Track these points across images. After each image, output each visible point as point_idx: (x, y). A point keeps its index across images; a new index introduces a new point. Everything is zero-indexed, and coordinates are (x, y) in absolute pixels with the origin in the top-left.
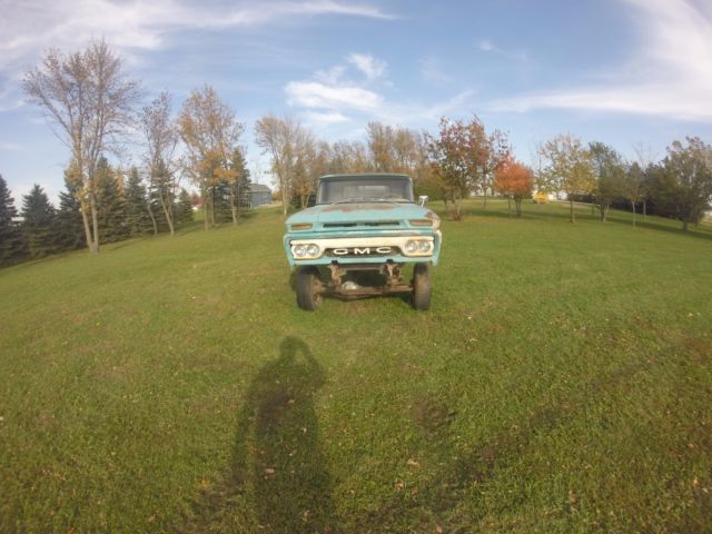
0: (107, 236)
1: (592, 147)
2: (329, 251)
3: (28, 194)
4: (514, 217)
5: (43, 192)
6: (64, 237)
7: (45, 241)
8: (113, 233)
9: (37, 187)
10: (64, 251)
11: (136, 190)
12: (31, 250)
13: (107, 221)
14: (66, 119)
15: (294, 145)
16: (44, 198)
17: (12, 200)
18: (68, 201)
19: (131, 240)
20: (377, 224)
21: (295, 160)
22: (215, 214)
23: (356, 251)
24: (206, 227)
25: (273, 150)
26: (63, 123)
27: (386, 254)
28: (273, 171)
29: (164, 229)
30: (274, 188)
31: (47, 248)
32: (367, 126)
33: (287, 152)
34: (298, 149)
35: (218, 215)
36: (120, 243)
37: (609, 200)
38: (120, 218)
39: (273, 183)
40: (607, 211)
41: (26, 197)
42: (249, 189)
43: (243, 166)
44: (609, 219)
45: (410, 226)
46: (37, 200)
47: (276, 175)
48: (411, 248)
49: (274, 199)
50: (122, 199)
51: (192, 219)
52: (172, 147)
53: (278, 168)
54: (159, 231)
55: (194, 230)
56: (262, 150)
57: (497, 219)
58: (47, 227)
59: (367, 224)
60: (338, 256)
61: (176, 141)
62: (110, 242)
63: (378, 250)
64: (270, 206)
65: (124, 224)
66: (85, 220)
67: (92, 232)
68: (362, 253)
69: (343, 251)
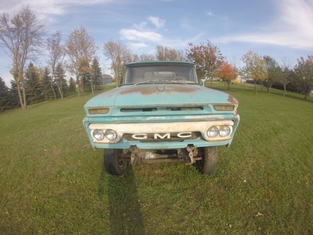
0: (34, 100)
1: (264, 58)
5: (3, 80)
6: (13, 102)
7: (3, 104)
8: (37, 99)
10: (13, 108)
11: (47, 79)
13: (33, 93)
14: (11, 45)
15: (121, 56)
16: (4, 83)
18: (14, 85)
19: (44, 102)
20: (179, 109)
21: (122, 62)
22: (84, 88)
23: (156, 136)
24: (79, 95)
25: (112, 58)
26: (9, 47)
27: (186, 139)
28: (112, 68)
29: (58, 97)
30: (113, 76)
31: (4, 107)
32: (156, 47)
33: (119, 59)
34: (124, 57)
35: (86, 89)
36: (40, 103)
37: (272, 84)
38: (40, 92)
39: (112, 74)
40: (270, 89)
42: (101, 77)
43: (98, 66)
44: (271, 93)
45: (214, 111)
47: (113, 70)
49: (113, 81)
50: (40, 82)
51: (75, 91)
52: (62, 57)
53: (114, 67)
54: (57, 97)
55: (74, 97)
56: (107, 58)
58: (5, 97)
61: (64, 54)
62: (35, 103)
63: (179, 135)
64: (111, 84)
65: (42, 94)
66: (19, 94)
67: (22, 98)
68: (162, 138)
69: (142, 136)
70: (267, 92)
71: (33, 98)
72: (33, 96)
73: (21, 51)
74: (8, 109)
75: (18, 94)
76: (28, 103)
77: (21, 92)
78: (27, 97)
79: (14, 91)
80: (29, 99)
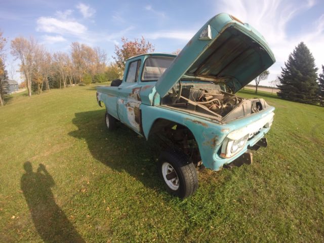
15: (33, 54)
21: (33, 63)
25: (21, 58)
28: (21, 71)
30: (20, 82)
33: (29, 59)
34: (36, 57)
42: (7, 83)
43: (4, 68)
47: (23, 73)
49: (19, 88)
64: (18, 92)
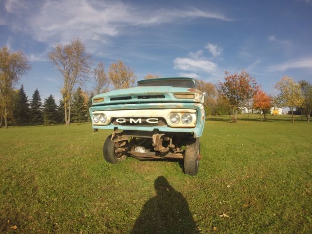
0: (77, 120)
2: (113, 120)
3: (47, 98)
4: (263, 121)
5: (54, 98)
6: (59, 118)
7: (50, 118)
8: (80, 119)
9: (51, 96)
12: (45, 120)
13: (78, 113)
16: (53, 101)
17: (41, 99)
18: (62, 104)
23: (131, 121)
27: (154, 125)
31: (51, 121)
38: (84, 113)
40: (309, 117)
41: (46, 99)
45: (174, 99)
46: (50, 101)
48: (174, 119)
50: (85, 105)
57: (255, 122)
58: (52, 113)
59: (139, 97)
60: (120, 124)
62: (78, 122)
63: (147, 121)
65: (86, 116)
66: (66, 111)
67: (68, 116)
68: (135, 122)
69: (122, 120)
70: (307, 121)
71: (77, 118)
72: (77, 116)
73: (71, 76)
74: (53, 123)
75: (64, 112)
76: (72, 122)
77: (68, 111)
78: (72, 116)
79: (62, 109)
80: (73, 118)
